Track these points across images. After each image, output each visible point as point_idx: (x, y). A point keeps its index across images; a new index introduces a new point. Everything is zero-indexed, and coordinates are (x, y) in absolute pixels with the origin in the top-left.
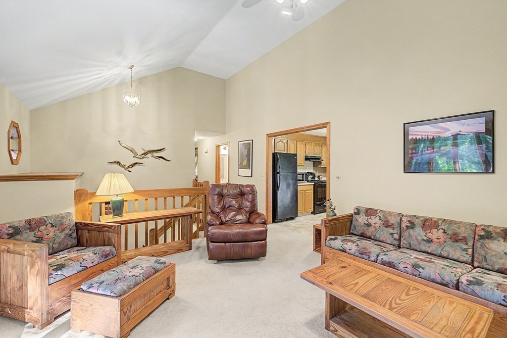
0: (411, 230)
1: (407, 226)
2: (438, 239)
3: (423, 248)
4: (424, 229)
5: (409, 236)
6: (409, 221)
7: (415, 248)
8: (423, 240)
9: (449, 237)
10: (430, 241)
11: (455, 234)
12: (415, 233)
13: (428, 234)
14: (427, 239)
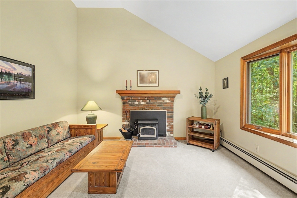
0: (17, 146)
1: (13, 145)
2: (34, 142)
3: (29, 153)
4: (25, 140)
5: (17, 151)
6: (13, 140)
7: (24, 157)
8: (27, 148)
9: (38, 138)
10: (31, 146)
11: (40, 135)
12: (21, 147)
13: (28, 142)
14: (29, 146)
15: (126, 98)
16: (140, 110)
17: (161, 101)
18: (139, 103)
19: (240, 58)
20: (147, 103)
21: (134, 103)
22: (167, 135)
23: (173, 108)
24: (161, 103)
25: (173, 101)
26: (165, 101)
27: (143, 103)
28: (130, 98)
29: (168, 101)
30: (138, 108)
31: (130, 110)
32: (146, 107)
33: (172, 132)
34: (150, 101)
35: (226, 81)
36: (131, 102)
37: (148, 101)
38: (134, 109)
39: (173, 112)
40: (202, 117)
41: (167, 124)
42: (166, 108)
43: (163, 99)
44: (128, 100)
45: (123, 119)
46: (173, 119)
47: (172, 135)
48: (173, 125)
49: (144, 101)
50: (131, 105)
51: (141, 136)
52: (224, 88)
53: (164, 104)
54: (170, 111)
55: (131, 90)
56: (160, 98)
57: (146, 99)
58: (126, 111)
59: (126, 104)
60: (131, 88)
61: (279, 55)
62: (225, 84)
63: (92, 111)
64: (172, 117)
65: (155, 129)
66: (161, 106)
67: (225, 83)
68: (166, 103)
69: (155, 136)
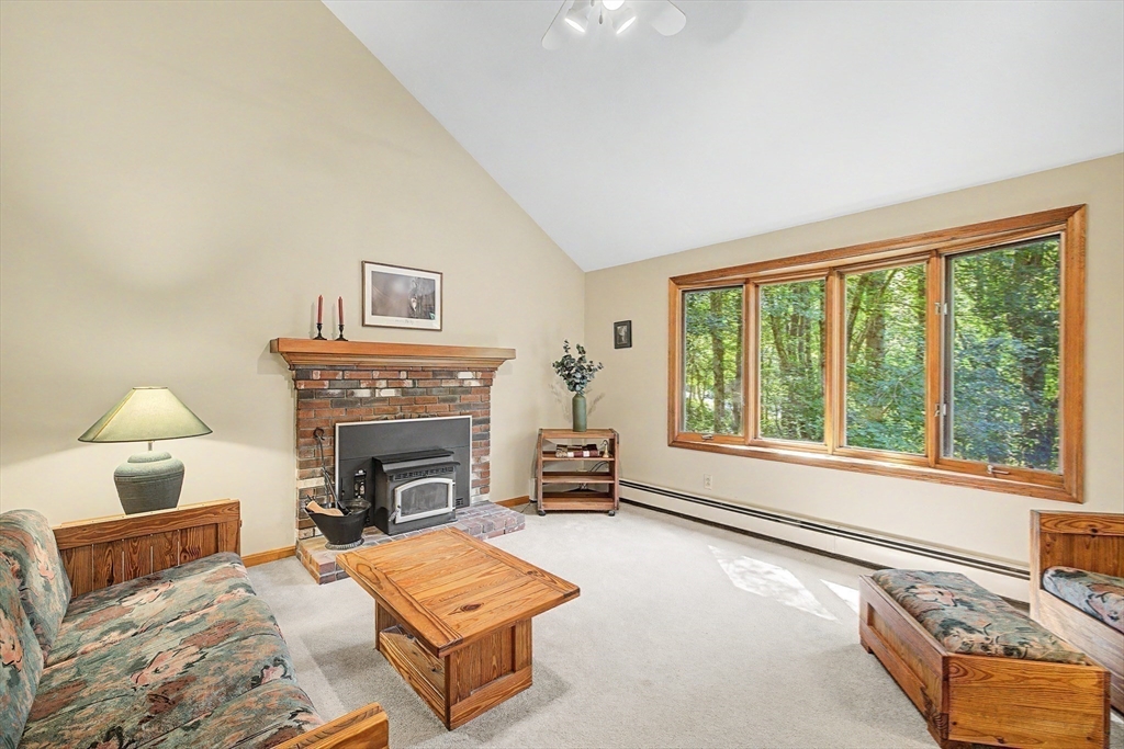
15: (316, 375)
16: (377, 419)
17: (453, 384)
18: (373, 394)
19: (667, 279)
20: (404, 391)
21: (353, 394)
22: (473, 500)
23: (488, 406)
24: (453, 391)
25: (488, 383)
26: (466, 384)
27: (391, 393)
28: (336, 374)
29: (475, 384)
30: (368, 413)
31: (338, 425)
32: (398, 407)
33: (485, 489)
34: (414, 383)
35: (623, 331)
36: (339, 391)
37: (408, 383)
38: (355, 418)
39: (488, 421)
40: (576, 428)
41: (472, 462)
42: (468, 406)
43: (462, 375)
44: (327, 382)
45: (302, 465)
46: (488, 444)
47: (485, 497)
48: (487, 465)
49: (396, 384)
50: (338, 403)
51: (400, 519)
52: (619, 344)
53: (463, 392)
54: (480, 418)
55: (341, 338)
56: (451, 373)
57: (403, 375)
58: (318, 429)
59: (315, 400)
60: (341, 330)
61: (741, 286)
62: (621, 336)
63: (154, 443)
64: (485, 436)
65: (450, 482)
66: (453, 400)
67: (623, 334)
68: (468, 390)
69: (451, 508)
